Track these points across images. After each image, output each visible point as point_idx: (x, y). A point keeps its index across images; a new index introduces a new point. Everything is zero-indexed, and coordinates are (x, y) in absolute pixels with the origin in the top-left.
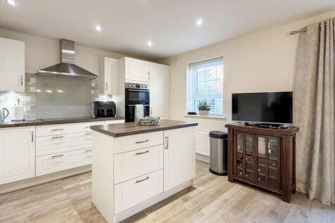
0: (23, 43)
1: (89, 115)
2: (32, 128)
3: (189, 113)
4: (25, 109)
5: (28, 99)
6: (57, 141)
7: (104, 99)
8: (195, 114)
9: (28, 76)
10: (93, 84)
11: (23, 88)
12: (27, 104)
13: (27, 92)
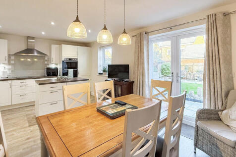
0: (7, 41)
1: (43, 75)
2: (10, 82)
3: (99, 74)
4: (8, 72)
5: (10, 67)
6: (23, 88)
7: (53, 66)
8: (102, 74)
9: (9, 56)
10: (46, 59)
11: (7, 62)
12: (9, 69)
13: (9, 64)
